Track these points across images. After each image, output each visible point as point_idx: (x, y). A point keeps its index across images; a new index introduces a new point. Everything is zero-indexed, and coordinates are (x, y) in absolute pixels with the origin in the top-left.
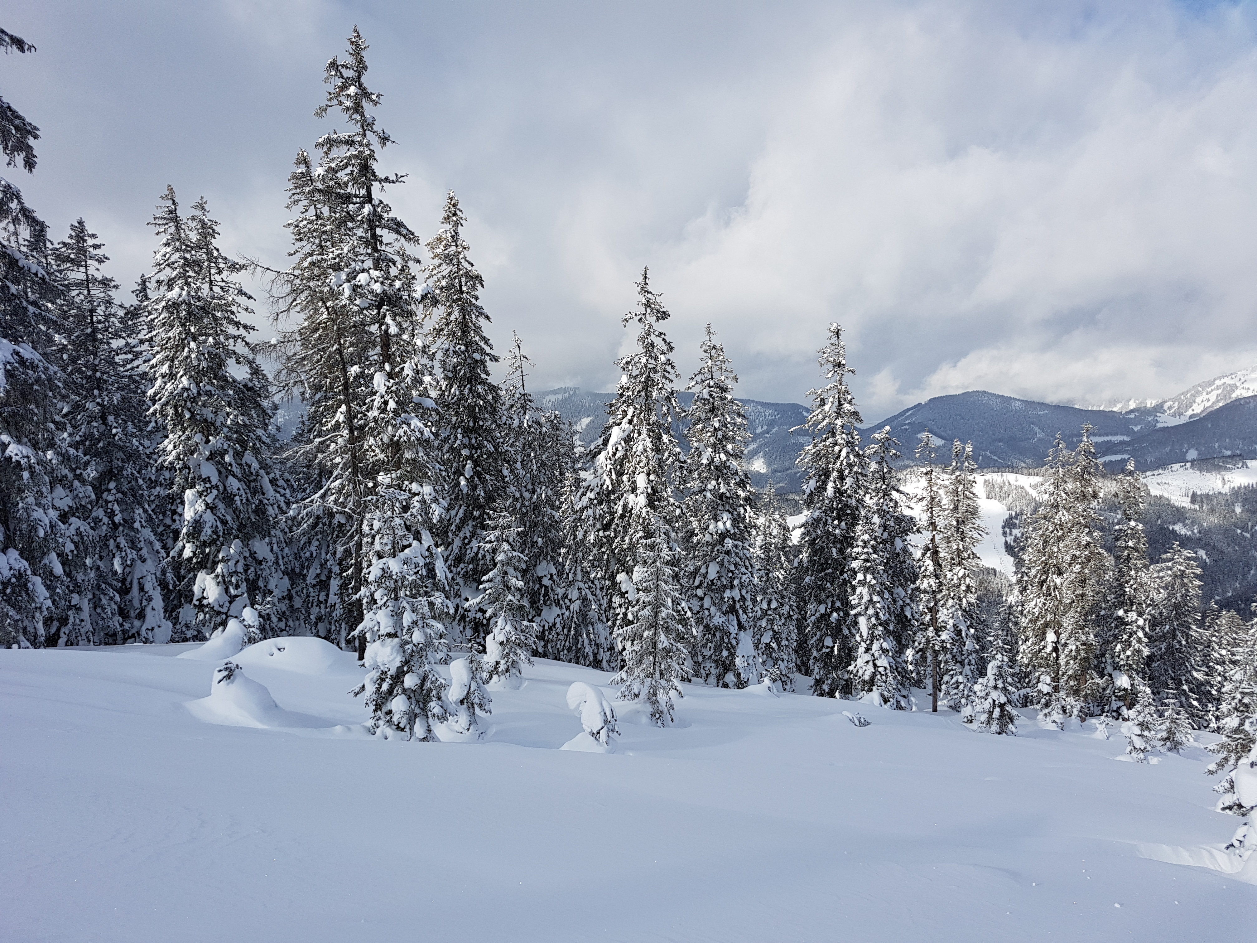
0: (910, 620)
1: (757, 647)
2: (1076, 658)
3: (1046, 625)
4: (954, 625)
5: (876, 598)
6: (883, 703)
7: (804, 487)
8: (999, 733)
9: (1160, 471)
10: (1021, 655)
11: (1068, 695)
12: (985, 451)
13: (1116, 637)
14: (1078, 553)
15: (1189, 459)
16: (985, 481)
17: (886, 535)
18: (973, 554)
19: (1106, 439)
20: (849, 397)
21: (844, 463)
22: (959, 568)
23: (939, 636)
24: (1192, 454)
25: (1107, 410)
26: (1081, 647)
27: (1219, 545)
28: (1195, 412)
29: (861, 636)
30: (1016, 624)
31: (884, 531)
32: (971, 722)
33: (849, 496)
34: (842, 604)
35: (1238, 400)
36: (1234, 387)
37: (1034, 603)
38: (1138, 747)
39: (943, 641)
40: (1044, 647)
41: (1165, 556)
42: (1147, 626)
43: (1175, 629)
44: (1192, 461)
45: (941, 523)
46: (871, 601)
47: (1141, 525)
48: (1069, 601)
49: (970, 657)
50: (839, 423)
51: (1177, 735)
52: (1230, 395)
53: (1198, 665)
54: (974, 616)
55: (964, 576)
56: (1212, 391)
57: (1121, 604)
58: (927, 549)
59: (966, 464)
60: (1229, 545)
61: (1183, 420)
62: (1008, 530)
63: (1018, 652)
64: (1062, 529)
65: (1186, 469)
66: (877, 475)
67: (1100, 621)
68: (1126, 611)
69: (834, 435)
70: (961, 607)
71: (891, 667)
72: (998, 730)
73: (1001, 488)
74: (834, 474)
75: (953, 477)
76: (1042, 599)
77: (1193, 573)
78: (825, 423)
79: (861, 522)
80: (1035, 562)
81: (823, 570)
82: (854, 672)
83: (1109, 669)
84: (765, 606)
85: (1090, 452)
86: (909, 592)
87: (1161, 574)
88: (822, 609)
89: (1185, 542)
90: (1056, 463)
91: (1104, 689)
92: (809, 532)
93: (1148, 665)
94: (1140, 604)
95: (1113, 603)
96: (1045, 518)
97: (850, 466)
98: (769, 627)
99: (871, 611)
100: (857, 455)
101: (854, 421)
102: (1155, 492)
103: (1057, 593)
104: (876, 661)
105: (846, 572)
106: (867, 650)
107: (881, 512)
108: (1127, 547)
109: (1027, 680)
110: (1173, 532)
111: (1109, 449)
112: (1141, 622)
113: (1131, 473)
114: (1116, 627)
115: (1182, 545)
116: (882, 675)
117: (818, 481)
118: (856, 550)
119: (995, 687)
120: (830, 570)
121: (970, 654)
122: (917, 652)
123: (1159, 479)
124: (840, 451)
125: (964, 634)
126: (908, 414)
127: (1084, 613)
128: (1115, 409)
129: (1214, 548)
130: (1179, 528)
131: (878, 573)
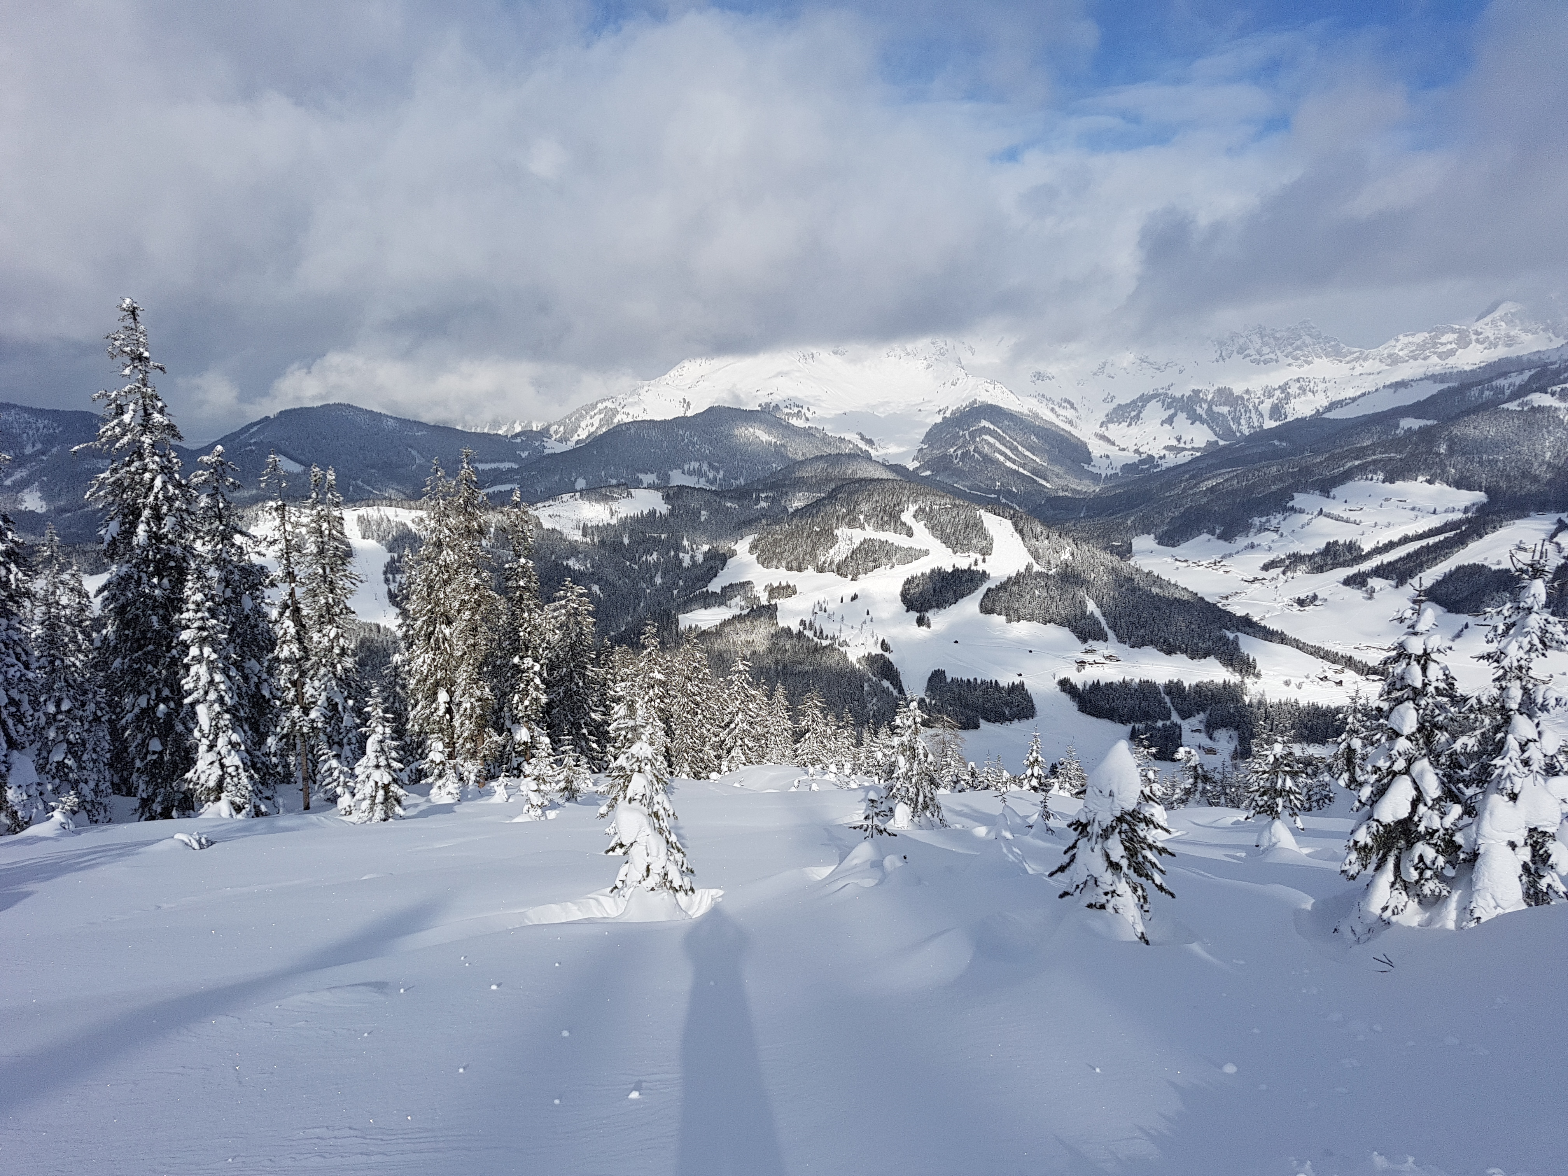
0: (269, 700)
1: (41, 769)
2: (471, 716)
3: (437, 684)
4: (328, 699)
5: (218, 678)
6: (234, 813)
7: (102, 532)
8: (385, 820)
9: (551, 502)
10: (411, 723)
11: (465, 760)
12: (355, 479)
13: (513, 687)
14: (467, 598)
15: (578, 489)
16: (359, 517)
17: (229, 593)
18: (346, 608)
19: (494, 466)
20: (160, 404)
21: (160, 496)
22: (330, 627)
23: (307, 715)
24: (581, 483)
25: (492, 432)
26: (477, 704)
27: (611, 578)
28: (580, 438)
29: (201, 731)
30: (404, 687)
31: (226, 587)
32: (350, 813)
33: (171, 542)
34: (172, 692)
35: (619, 425)
36: (615, 412)
37: (421, 660)
38: (535, 804)
39: (313, 721)
40: (436, 709)
41: (558, 595)
42: (545, 671)
43: (572, 671)
44: (581, 491)
45: (301, 572)
46: (211, 682)
47: (531, 562)
48: (460, 654)
49: (350, 735)
50: (147, 440)
51: (575, 783)
52: (612, 420)
53: (596, 706)
54: (353, 684)
55: (337, 637)
56: (595, 415)
57: (516, 651)
58: (285, 606)
59: (329, 495)
60: (620, 579)
61: (571, 445)
62: (390, 576)
63: (407, 719)
64: (447, 571)
65: (576, 500)
66: (210, 513)
67: (497, 671)
68: (521, 658)
69: (141, 457)
70: (335, 675)
71: (244, 764)
72: (383, 817)
73: (379, 525)
74: (147, 513)
75: (314, 512)
76: (431, 654)
77: (586, 610)
78: (126, 439)
79: (189, 577)
80: (420, 611)
81: (140, 648)
82: (195, 779)
83: (508, 723)
84: (51, 709)
85: (472, 481)
86: (266, 664)
87: (555, 614)
88: (143, 701)
89: (578, 578)
90: (435, 494)
91: (504, 747)
92: (114, 596)
93: (548, 713)
94: (535, 648)
95: (508, 651)
96: (428, 558)
97: (170, 500)
98: (61, 737)
99: (212, 696)
100: (178, 485)
101: (169, 437)
102: (547, 525)
103: (446, 645)
104: (224, 761)
105: (175, 647)
106: (211, 747)
107: (219, 561)
108: (518, 587)
109: (420, 751)
110: (567, 567)
111: (498, 477)
112: (537, 668)
113: (517, 505)
114: (513, 676)
115: (575, 582)
116: (232, 777)
117: (124, 523)
118: (185, 615)
119: (378, 767)
120: (151, 647)
121: (348, 731)
122: (281, 740)
123: (550, 511)
124: (153, 480)
125: (340, 708)
126: (252, 430)
127: (477, 664)
128: (500, 432)
129: (607, 582)
130: (572, 563)
131: (220, 644)
